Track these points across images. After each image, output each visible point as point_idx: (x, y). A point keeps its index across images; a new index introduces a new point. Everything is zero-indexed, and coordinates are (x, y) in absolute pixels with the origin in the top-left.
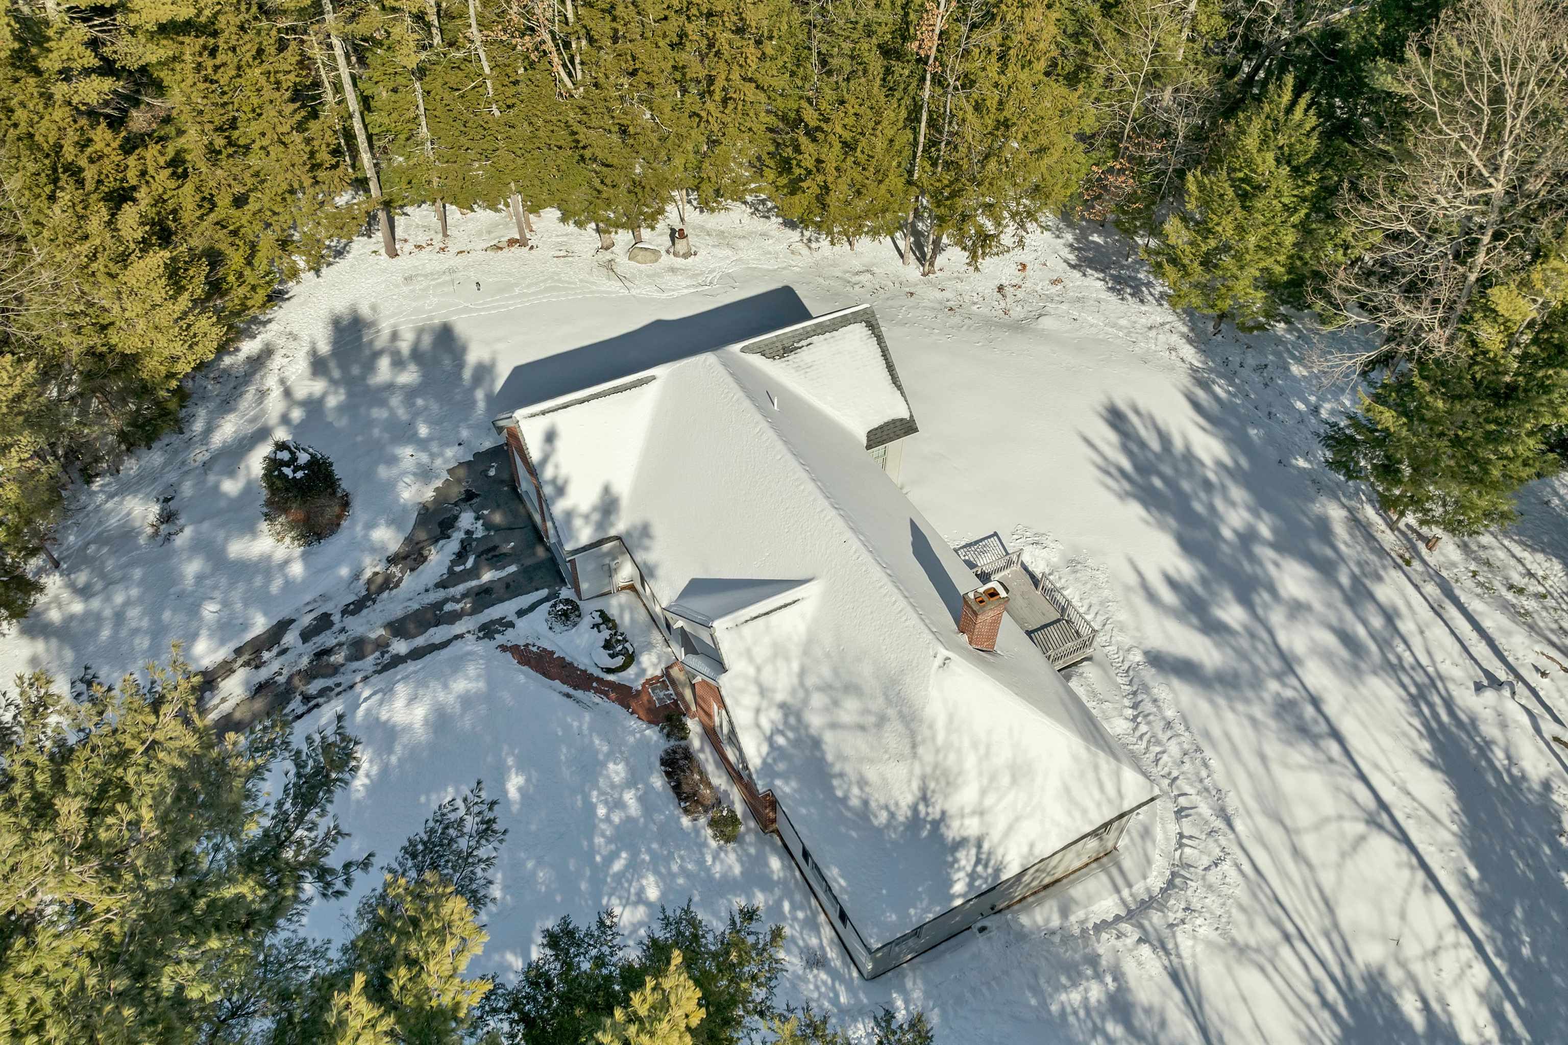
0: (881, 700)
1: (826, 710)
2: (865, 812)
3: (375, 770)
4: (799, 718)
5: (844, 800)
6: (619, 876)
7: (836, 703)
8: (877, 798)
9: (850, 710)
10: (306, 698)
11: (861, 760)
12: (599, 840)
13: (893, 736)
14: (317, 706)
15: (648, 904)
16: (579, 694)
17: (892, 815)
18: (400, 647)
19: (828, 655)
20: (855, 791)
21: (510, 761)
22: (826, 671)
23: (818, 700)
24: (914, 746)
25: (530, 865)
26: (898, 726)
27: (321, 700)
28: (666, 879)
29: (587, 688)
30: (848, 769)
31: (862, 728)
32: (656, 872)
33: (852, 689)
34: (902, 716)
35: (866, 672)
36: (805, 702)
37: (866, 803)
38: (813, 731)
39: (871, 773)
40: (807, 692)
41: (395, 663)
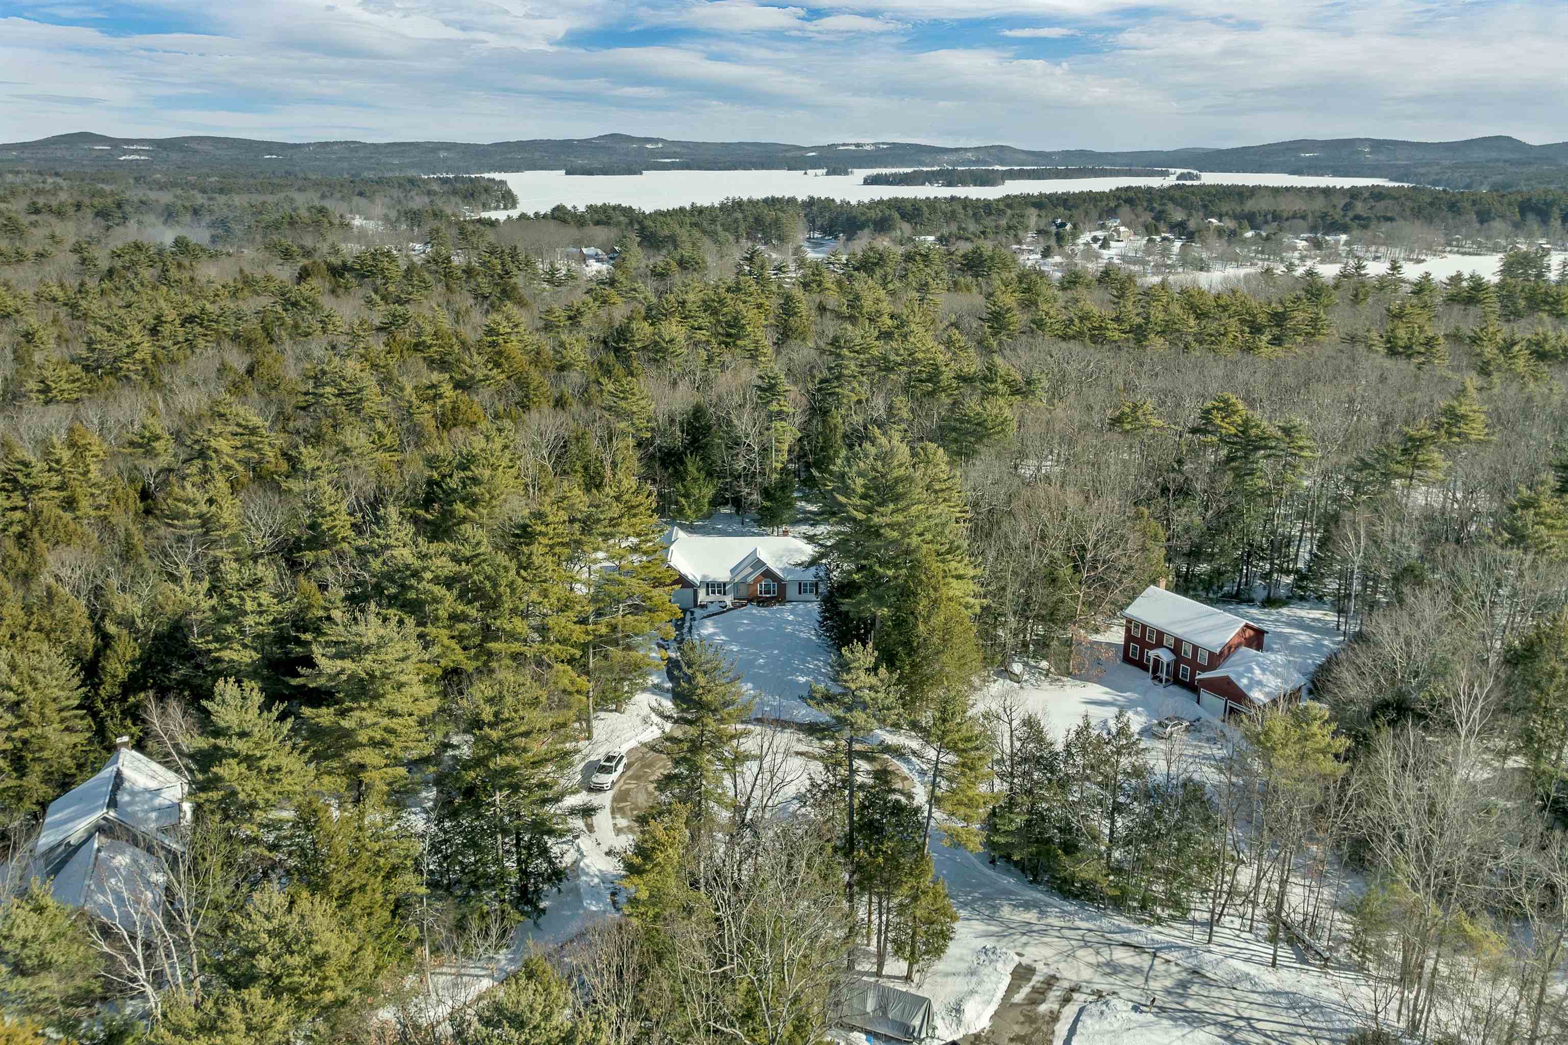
1: (783, 560)
3: (724, 637)
7: (784, 557)
9: (787, 557)
11: (794, 561)
18: (686, 631)
21: (740, 622)
22: (777, 556)
29: (726, 613)
41: (690, 631)
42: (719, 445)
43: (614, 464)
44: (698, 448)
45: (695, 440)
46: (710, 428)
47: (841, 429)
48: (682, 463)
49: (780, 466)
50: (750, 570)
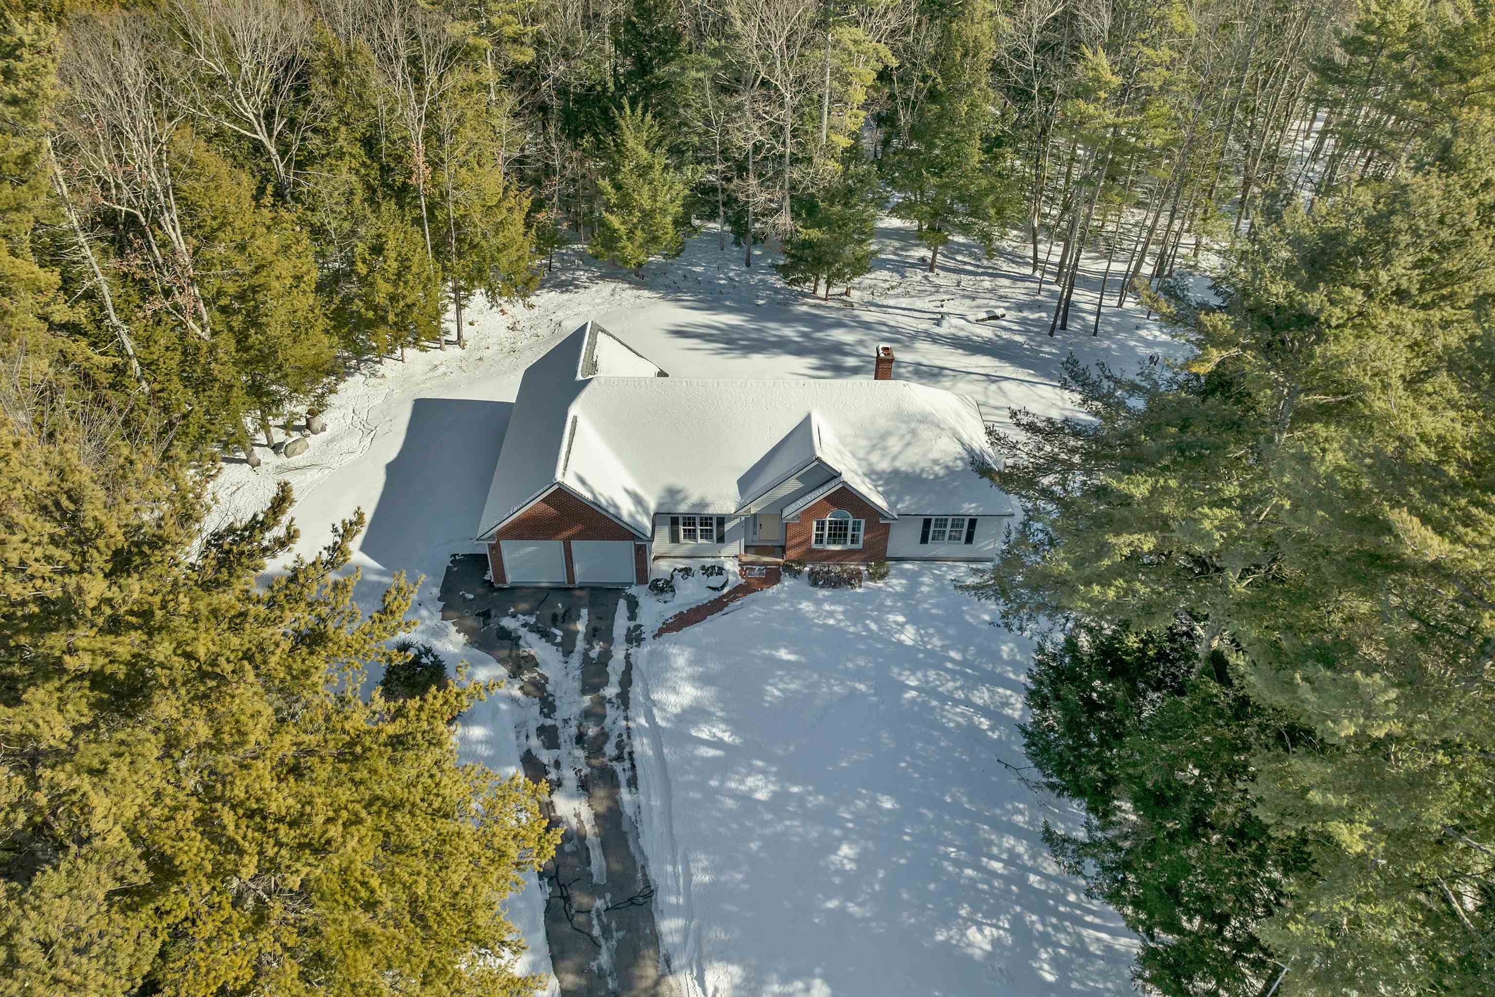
0: (904, 426)
1: (884, 456)
2: (951, 471)
3: (723, 727)
4: (876, 473)
5: (937, 477)
6: (881, 628)
7: (885, 448)
8: (948, 460)
9: (894, 444)
10: (619, 758)
11: (924, 455)
12: (852, 629)
13: (925, 433)
14: (631, 754)
15: (907, 623)
16: (726, 610)
17: (962, 459)
18: (611, 691)
19: (856, 436)
20: (937, 468)
21: (766, 652)
22: (864, 443)
23: (874, 457)
24: (938, 426)
25: (850, 665)
26: (921, 426)
27: (627, 750)
28: (892, 610)
29: (726, 604)
30: (922, 464)
31: (908, 444)
32: (888, 613)
33: (884, 436)
34: (920, 422)
35: (882, 423)
36: (870, 465)
37: (947, 467)
38: (888, 470)
39: (935, 455)
40: (865, 459)
41: (624, 698)
42: (698, 84)
43: (434, 136)
44: (646, 91)
45: (643, 68)
46: (677, 37)
47: (990, 50)
48: (612, 127)
49: (843, 142)
50: (793, 485)
